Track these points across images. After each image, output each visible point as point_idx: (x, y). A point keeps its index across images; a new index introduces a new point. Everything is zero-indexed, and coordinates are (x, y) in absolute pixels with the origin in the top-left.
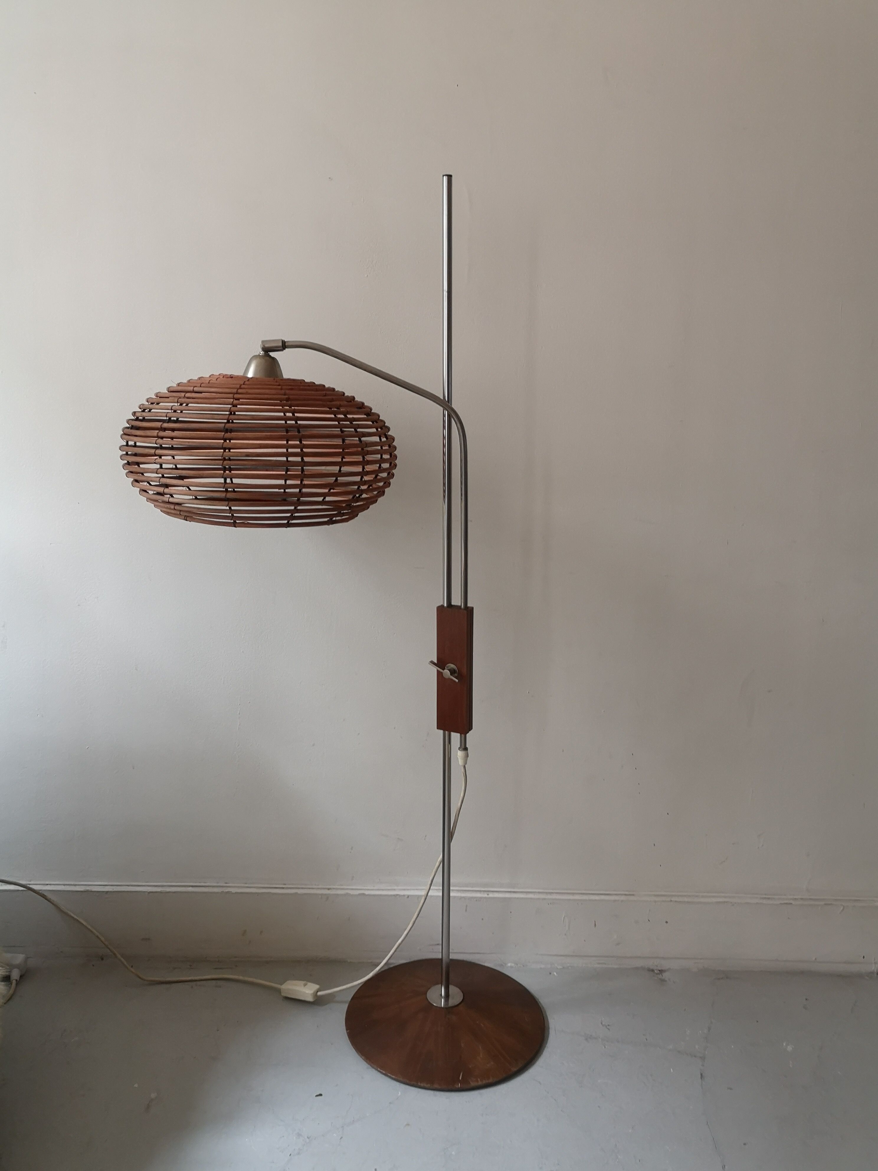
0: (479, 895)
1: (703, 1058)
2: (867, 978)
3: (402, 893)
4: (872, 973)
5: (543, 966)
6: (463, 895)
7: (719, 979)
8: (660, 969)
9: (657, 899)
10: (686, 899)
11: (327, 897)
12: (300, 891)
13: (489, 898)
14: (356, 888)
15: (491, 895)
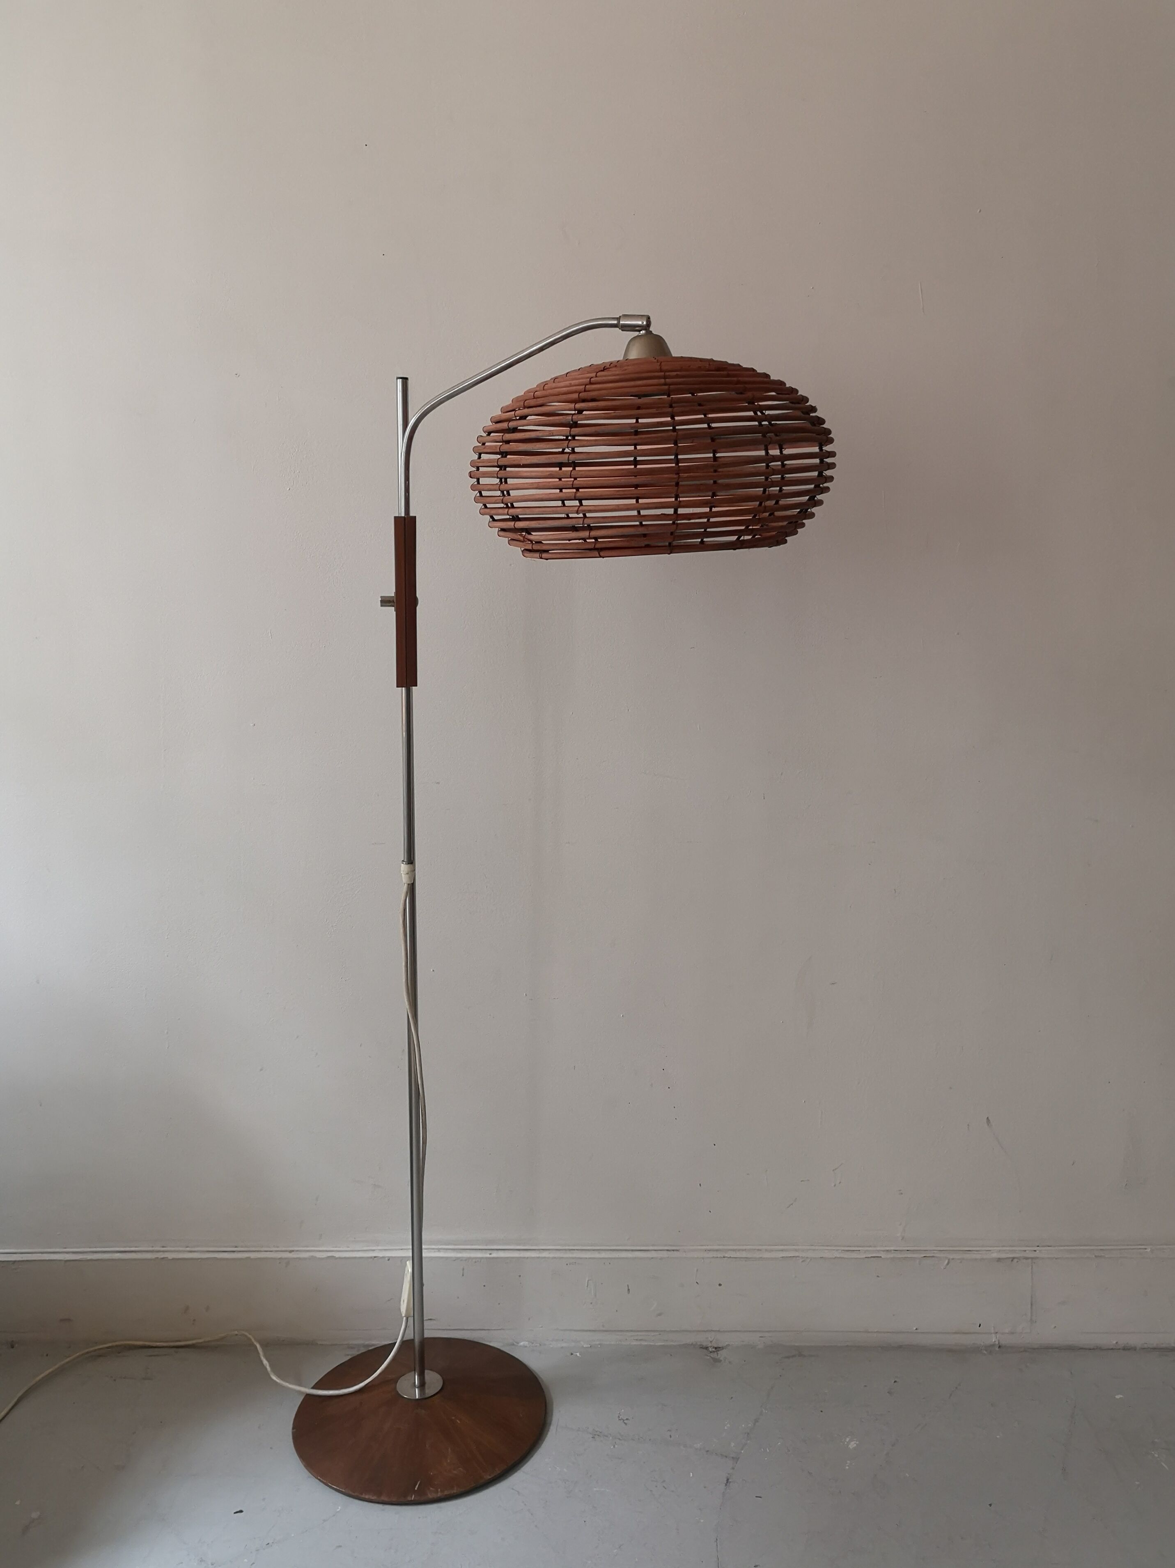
0: (479, 1255)
1: (736, 1459)
2: (985, 1352)
3: (381, 1254)
4: (993, 1345)
5: (564, 1345)
6: (459, 1255)
7: (788, 1357)
8: (716, 1346)
9: (706, 1255)
10: (744, 1255)
11: (288, 1261)
12: (253, 1255)
13: (493, 1258)
14: (323, 1250)
15: (495, 1255)
